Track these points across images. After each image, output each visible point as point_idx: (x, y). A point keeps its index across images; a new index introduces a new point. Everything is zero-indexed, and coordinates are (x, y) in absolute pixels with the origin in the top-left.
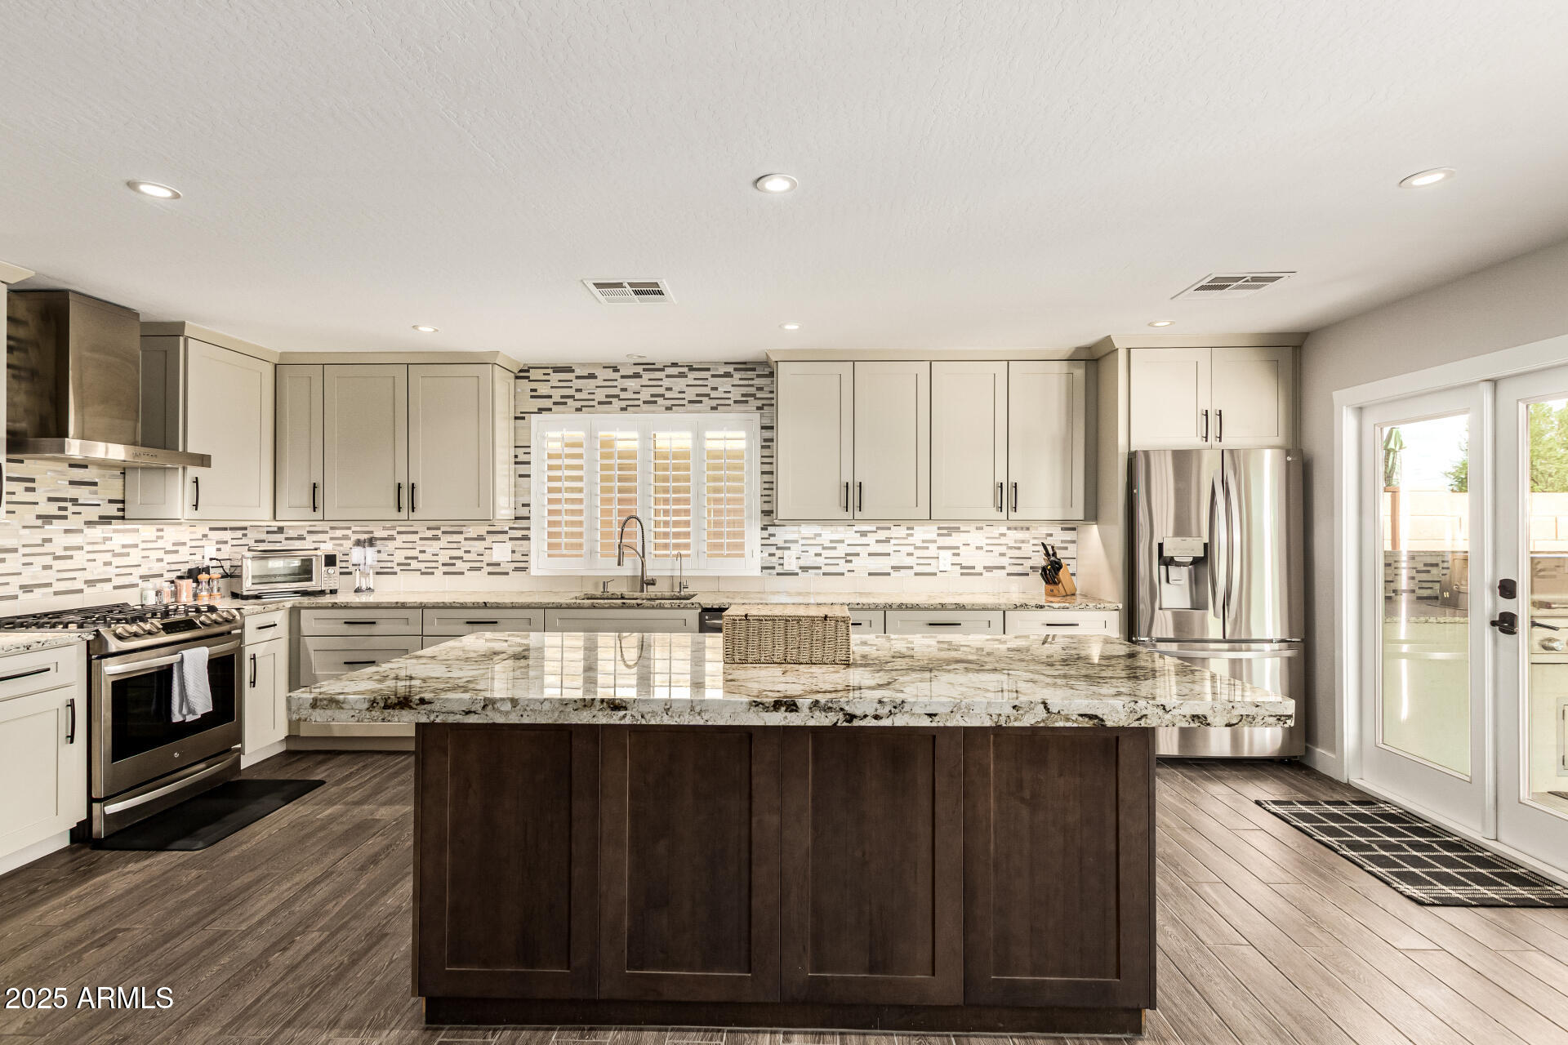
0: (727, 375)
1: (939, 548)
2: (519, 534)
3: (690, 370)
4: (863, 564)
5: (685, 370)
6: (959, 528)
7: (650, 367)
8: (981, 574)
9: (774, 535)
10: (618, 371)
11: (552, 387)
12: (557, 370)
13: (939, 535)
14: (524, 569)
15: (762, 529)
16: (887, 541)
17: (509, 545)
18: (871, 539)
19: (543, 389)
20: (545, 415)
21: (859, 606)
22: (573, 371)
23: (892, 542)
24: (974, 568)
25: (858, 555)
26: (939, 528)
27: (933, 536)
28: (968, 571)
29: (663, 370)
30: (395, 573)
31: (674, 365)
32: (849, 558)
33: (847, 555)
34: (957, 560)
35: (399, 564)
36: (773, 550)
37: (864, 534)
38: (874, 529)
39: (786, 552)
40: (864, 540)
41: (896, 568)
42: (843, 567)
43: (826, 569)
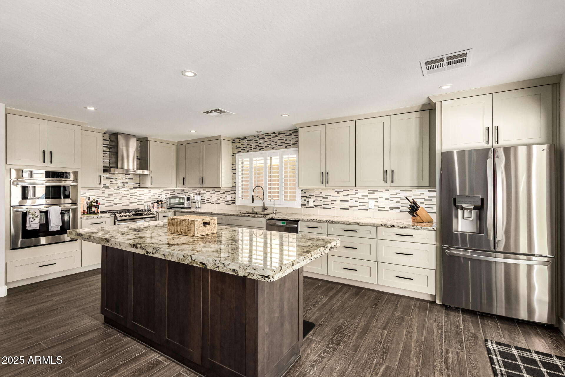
0: (290, 135)
1: (369, 199)
2: (233, 192)
3: (279, 134)
4: (338, 204)
5: (277, 134)
6: (378, 190)
7: (267, 135)
8: (388, 211)
9: (305, 193)
10: (258, 137)
11: (241, 145)
12: (243, 139)
13: (369, 193)
14: (234, 203)
15: (302, 190)
16: (347, 195)
17: (231, 195)
18: (341, 194)
19: (239, 145)
20: (239, 154)
21: (317, 221)
22: (246, 139)
23: (350, 196)
24: (384, 208)
25: (336, 201)
26: (369, 190)
27: (366, 194)
28: (382, 209)
29: (270, 135)
30: (205, 203)
31: (274, 133)
32: (332, 202)
33: (332, 201)
34: (377, 204)
35: (206, 201)
36: (305, 198)
37: (338, 193)
38: (342, 190)
39: (310, 199)
40: (338, 195)
41: (351, 207)
42: (330, 205)
43: (324, 206)
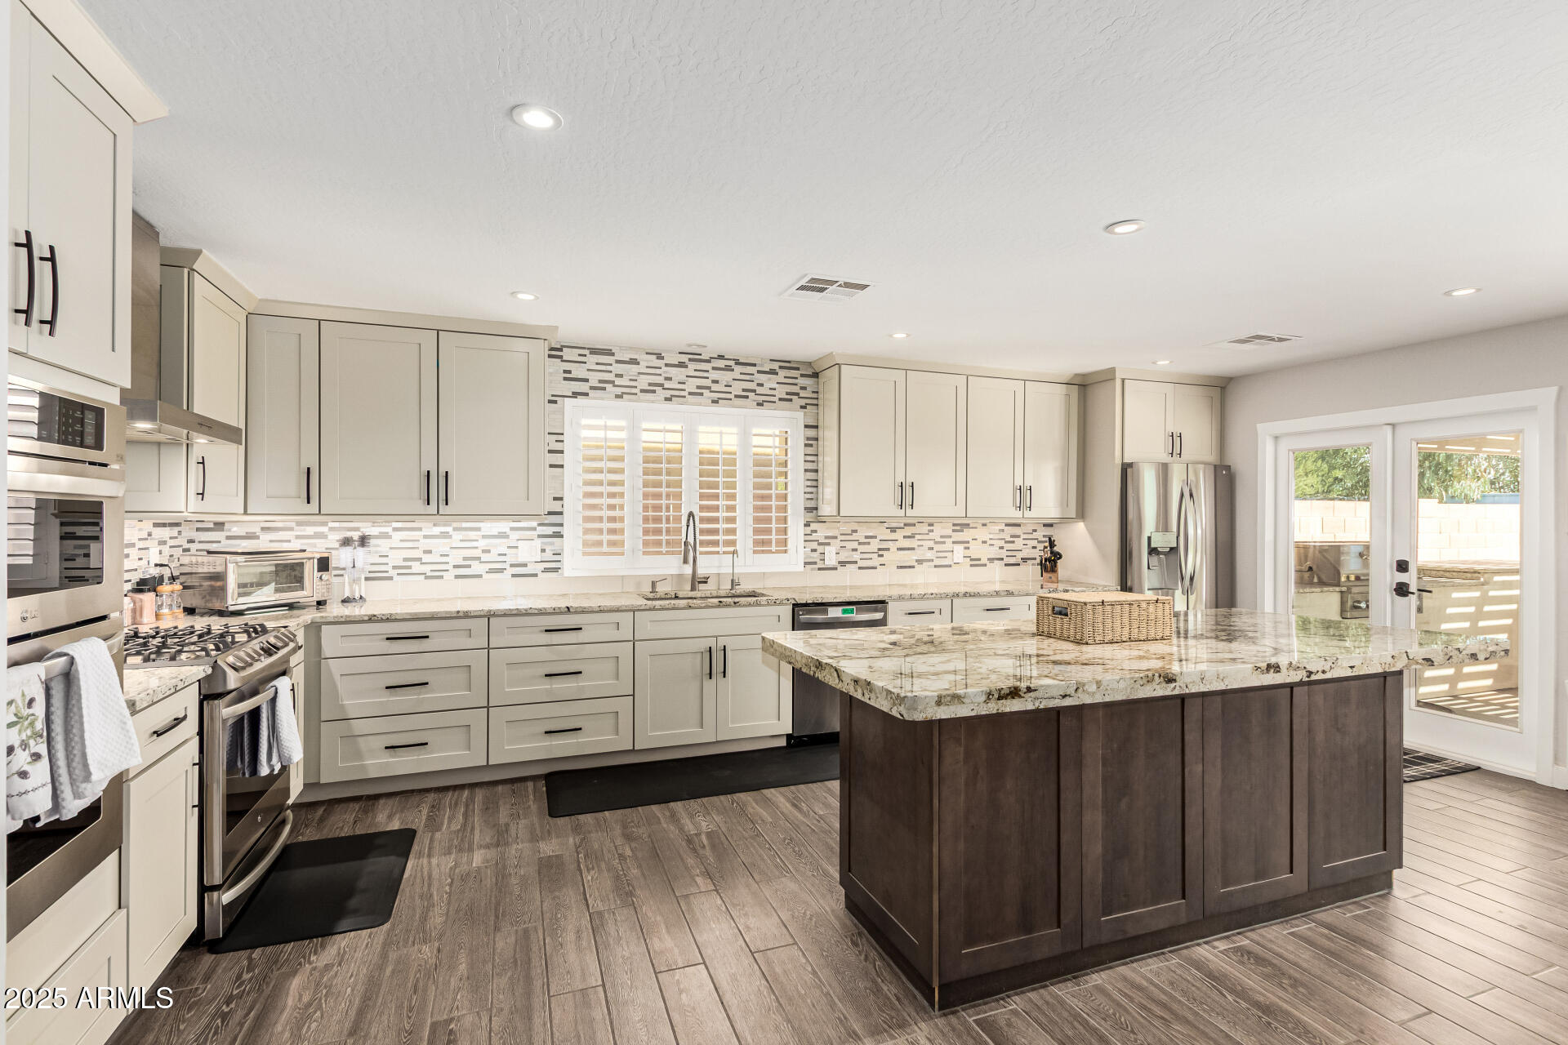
0: (773, 372)
1: (954, 542)
2: (550, 530)
3: (736, 364)
4: (893, 557)
5: (732, 363)
6: (968, 525)
7: (696, 357)
8: (985, 565)
9: (816, 531)
10: (663, 358)
11: (588, 370)
12: (594, 351)
13: (954, 531)
14: (556, 570)
15: (805, 525)
16: (912, 537)
17: (538, 543)
18: (899, 535)
19: (578, 371)
20: (580, 400)
22: (613, 354)
23: (917, 537)
24: (980, 560)
25: (888, 549)
26: (954, 525)
27: (949, 532)
28: (976, 563)
29: (708, 361)
30: (391, 578)
31: (721, 357)
32: (881, 553)
33: (880, 549)
34: (968, 553)
35: (394, 567)
36: (814, 545)
37: (893, 530)
38: (902, 525)
39: (827, 548)
40: (893, 536)
41: (920, 562)
42: (876, 561)
43: (861, 563)
